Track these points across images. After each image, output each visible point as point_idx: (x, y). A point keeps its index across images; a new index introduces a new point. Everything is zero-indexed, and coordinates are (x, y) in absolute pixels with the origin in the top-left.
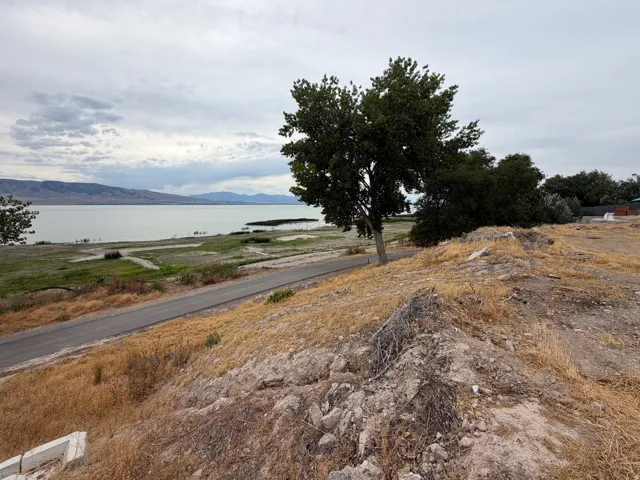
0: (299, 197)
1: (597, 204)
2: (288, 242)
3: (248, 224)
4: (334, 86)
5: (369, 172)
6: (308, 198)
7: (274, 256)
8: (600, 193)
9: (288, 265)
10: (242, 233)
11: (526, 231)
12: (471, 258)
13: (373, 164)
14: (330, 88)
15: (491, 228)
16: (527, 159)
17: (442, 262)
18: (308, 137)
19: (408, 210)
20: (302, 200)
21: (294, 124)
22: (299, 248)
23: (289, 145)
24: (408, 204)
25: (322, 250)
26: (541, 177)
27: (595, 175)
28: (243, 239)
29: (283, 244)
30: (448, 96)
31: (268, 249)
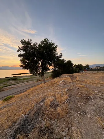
0: (22, 68)
1: (81, 69)
2: (23, 79)
3: (12, 75)
4: (31, 41)
5: (41, 62)
6: (25, 68)
7: (17, 83)
8: (82, 68)
9: (20, 85)
10: (9, 77)
11: (72, 75)
12: (60, 83)
13: (42, 60)
14: (30, 42)
15: (65, 74)
16: (71, 61)
17: (54, 84)
18: (25, 53)
19: (50, 70)
20: (23, 68)
21: (21, 49)
22: (25, 81)
23: (20, 54)
24: (50, 69)
25: (31, 81)
26: (73, 64)
27: (80, 65)
28: (9, 79)
29: (21, 79)
30: (56, 47)
31: (16, 81)
